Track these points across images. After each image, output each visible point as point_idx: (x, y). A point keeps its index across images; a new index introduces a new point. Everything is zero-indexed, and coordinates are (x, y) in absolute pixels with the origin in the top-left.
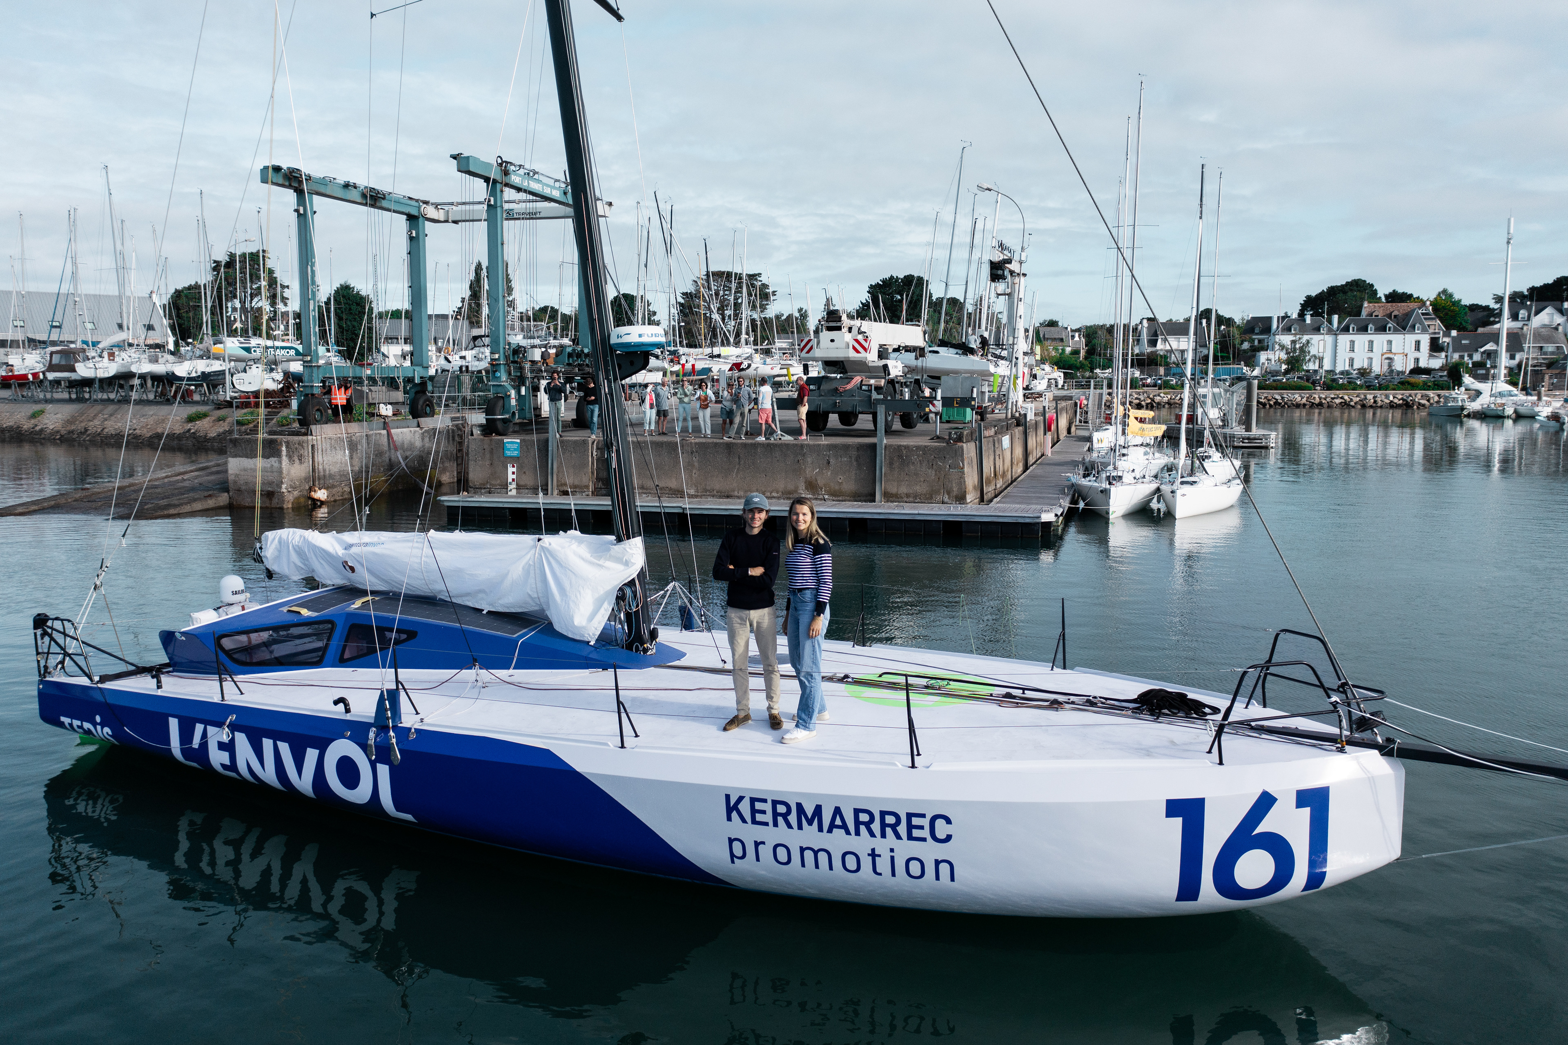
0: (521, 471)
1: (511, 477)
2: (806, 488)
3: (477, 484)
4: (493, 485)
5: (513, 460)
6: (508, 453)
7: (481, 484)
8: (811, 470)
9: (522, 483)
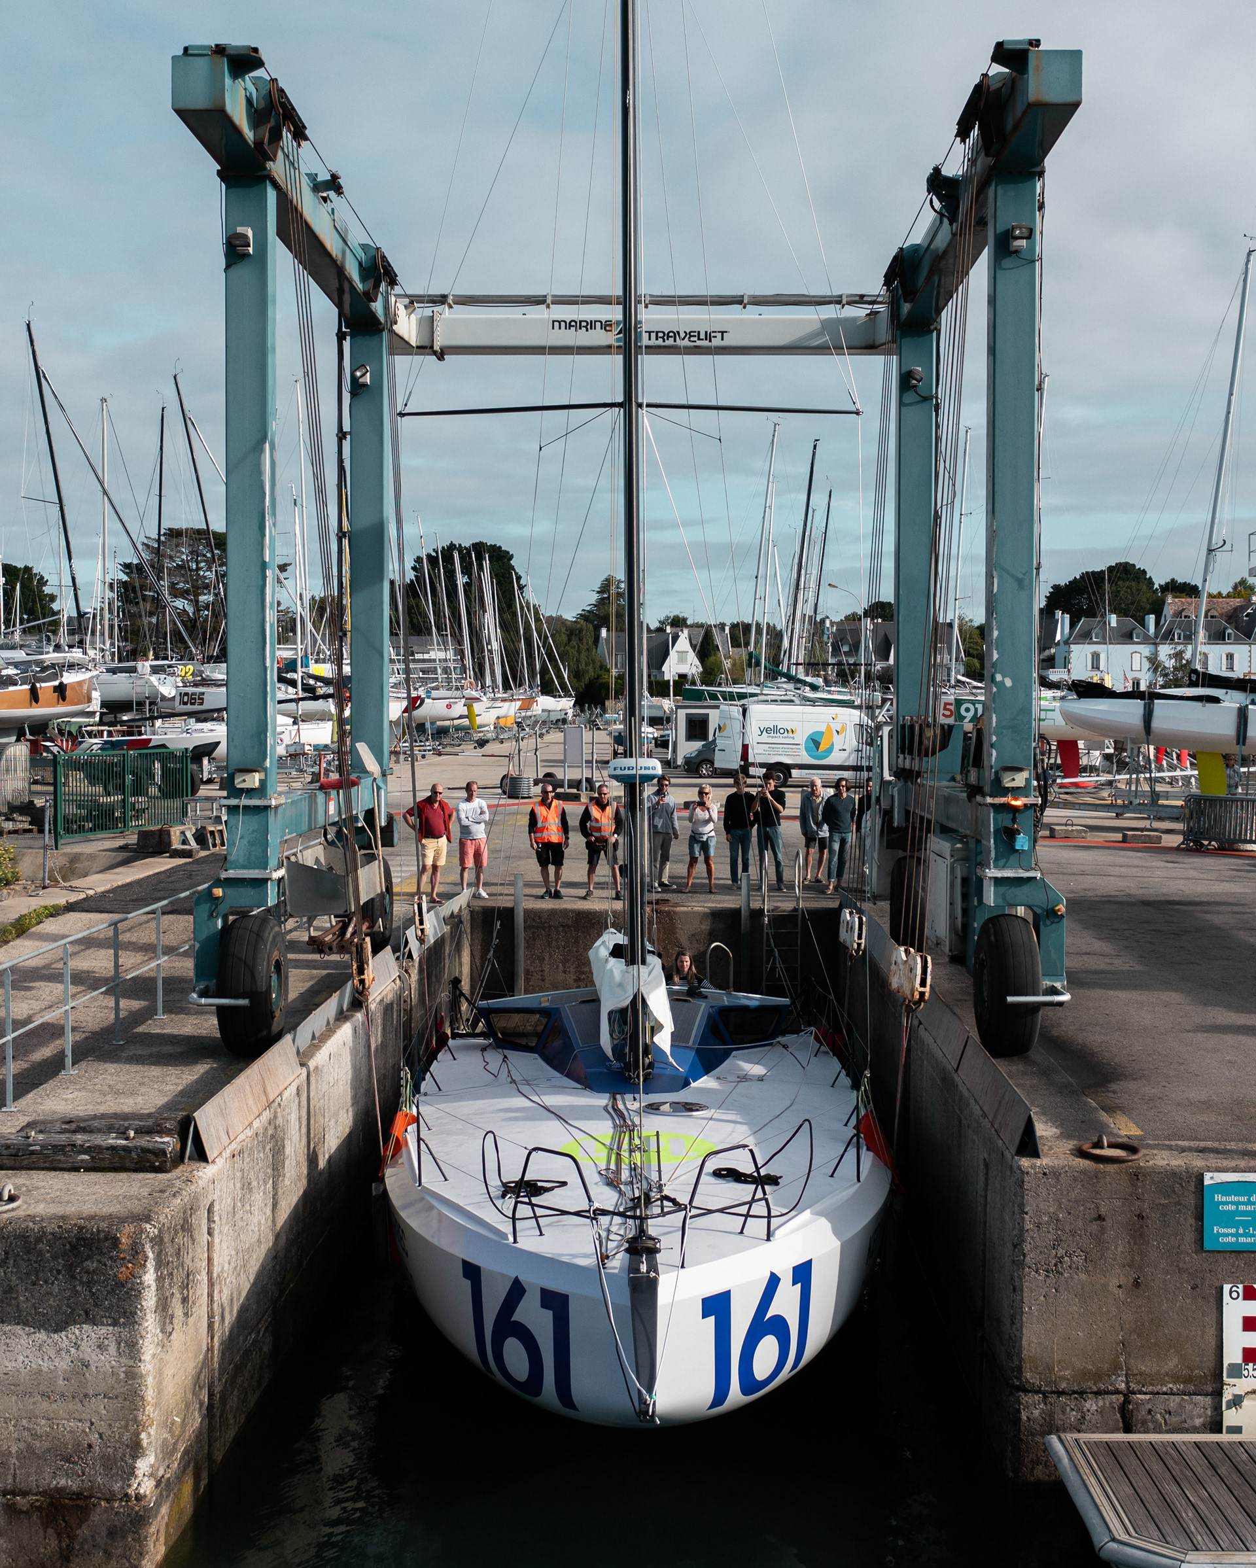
3: (1065, 1375)
4: (1146, 1379)
7: (1085, 1374)
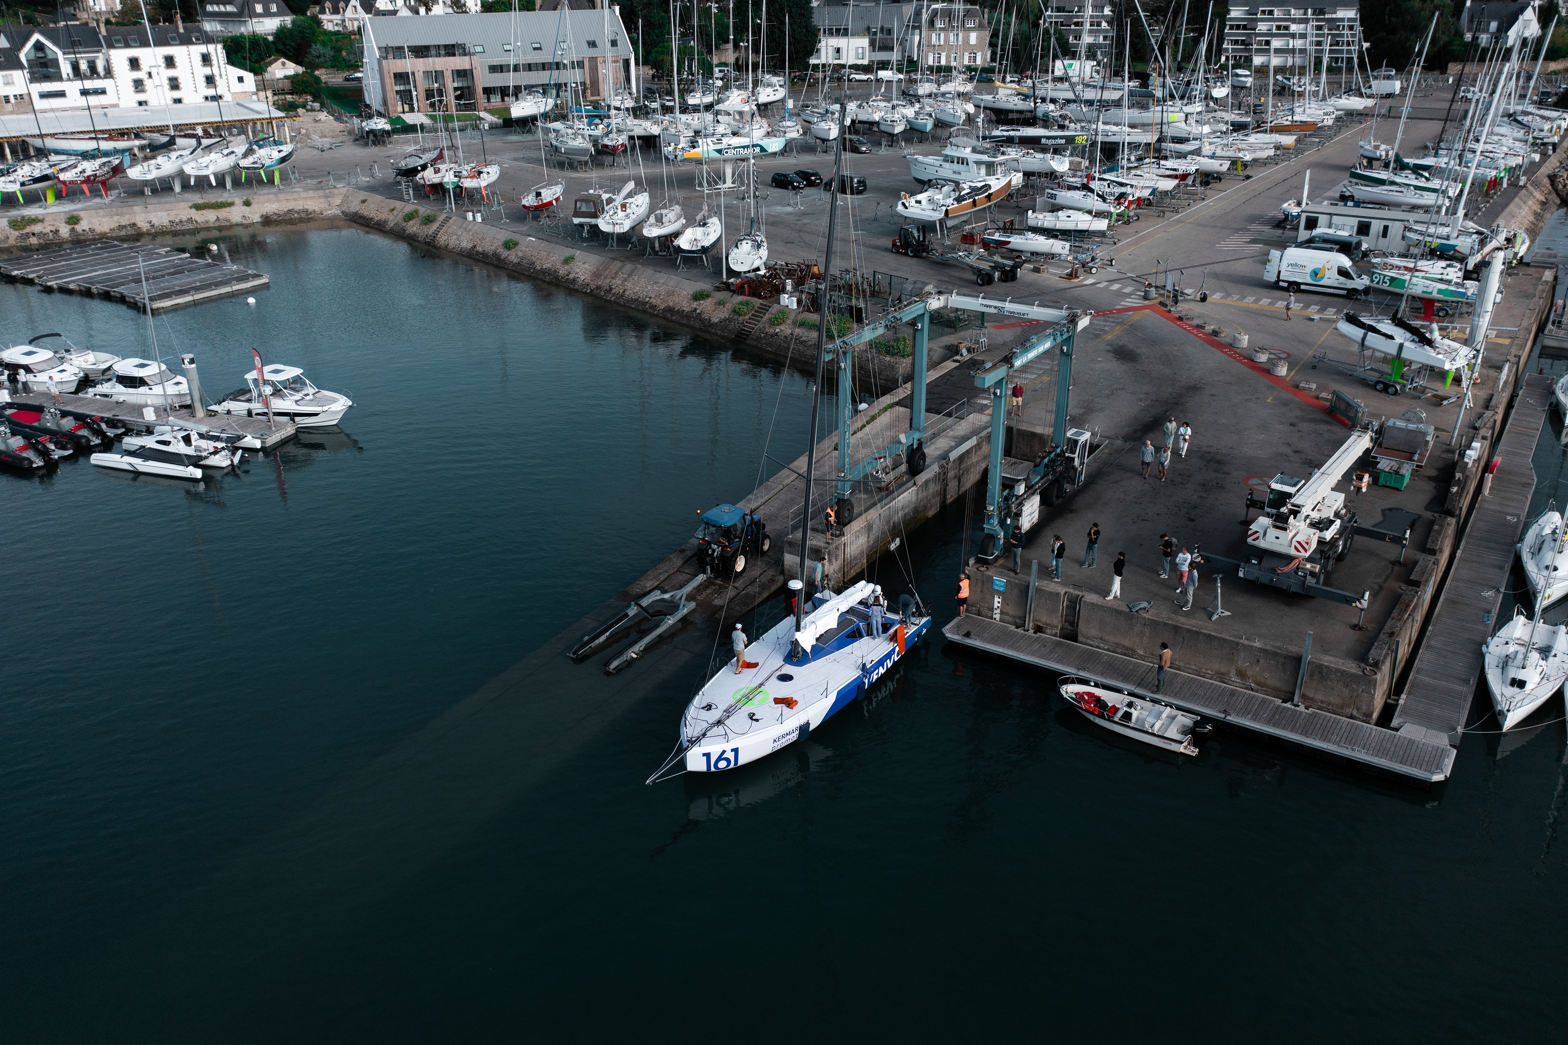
0: (1004, 602)
1: (996, 605)
2: (1237, 674)
5: (1000, 593)
6: (996, 588)
8: (1242, 662)
9: (1004, 611)
